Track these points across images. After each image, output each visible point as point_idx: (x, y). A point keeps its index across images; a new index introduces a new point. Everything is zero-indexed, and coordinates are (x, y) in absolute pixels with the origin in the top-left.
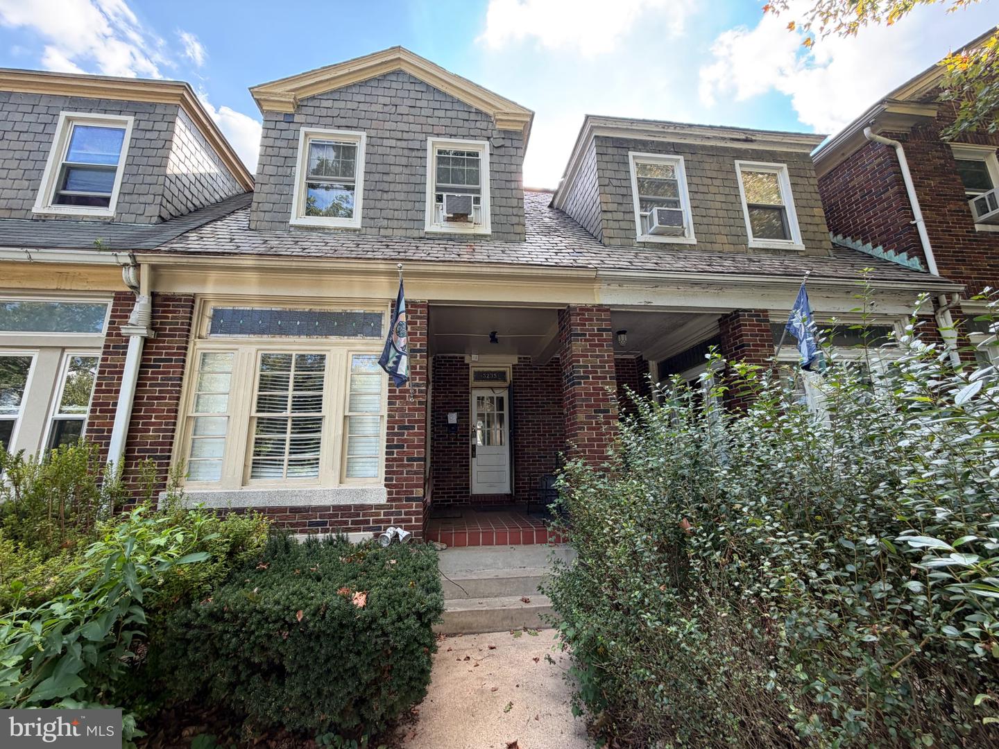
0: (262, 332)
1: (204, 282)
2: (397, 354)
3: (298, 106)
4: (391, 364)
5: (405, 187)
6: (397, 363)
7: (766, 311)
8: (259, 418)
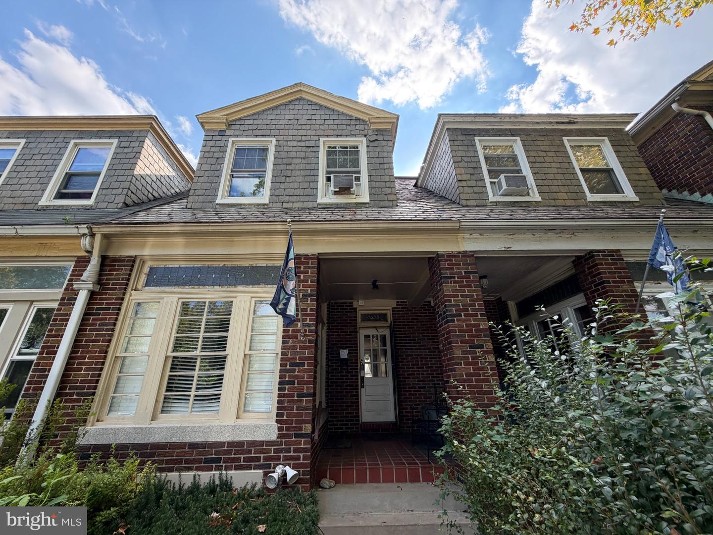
0: (184, 284)
1: (143, 246)
2: (287, 296)
3: (229, 125)
4: (281, 306)
5: (303, 173)
6: (286, 305)
7: (618, 251)
8: (174, 357)
